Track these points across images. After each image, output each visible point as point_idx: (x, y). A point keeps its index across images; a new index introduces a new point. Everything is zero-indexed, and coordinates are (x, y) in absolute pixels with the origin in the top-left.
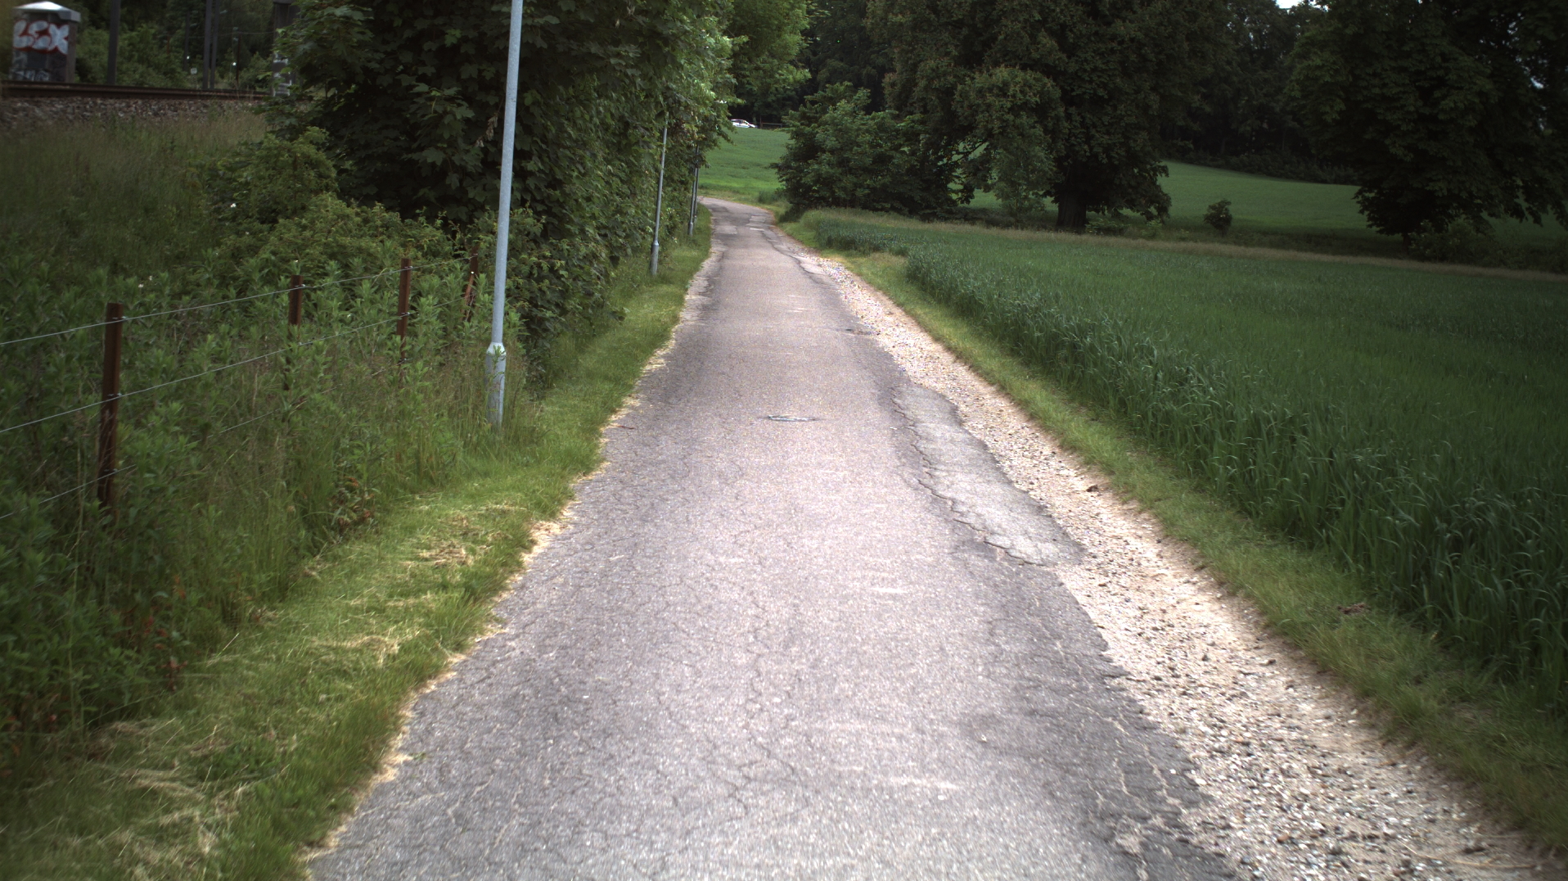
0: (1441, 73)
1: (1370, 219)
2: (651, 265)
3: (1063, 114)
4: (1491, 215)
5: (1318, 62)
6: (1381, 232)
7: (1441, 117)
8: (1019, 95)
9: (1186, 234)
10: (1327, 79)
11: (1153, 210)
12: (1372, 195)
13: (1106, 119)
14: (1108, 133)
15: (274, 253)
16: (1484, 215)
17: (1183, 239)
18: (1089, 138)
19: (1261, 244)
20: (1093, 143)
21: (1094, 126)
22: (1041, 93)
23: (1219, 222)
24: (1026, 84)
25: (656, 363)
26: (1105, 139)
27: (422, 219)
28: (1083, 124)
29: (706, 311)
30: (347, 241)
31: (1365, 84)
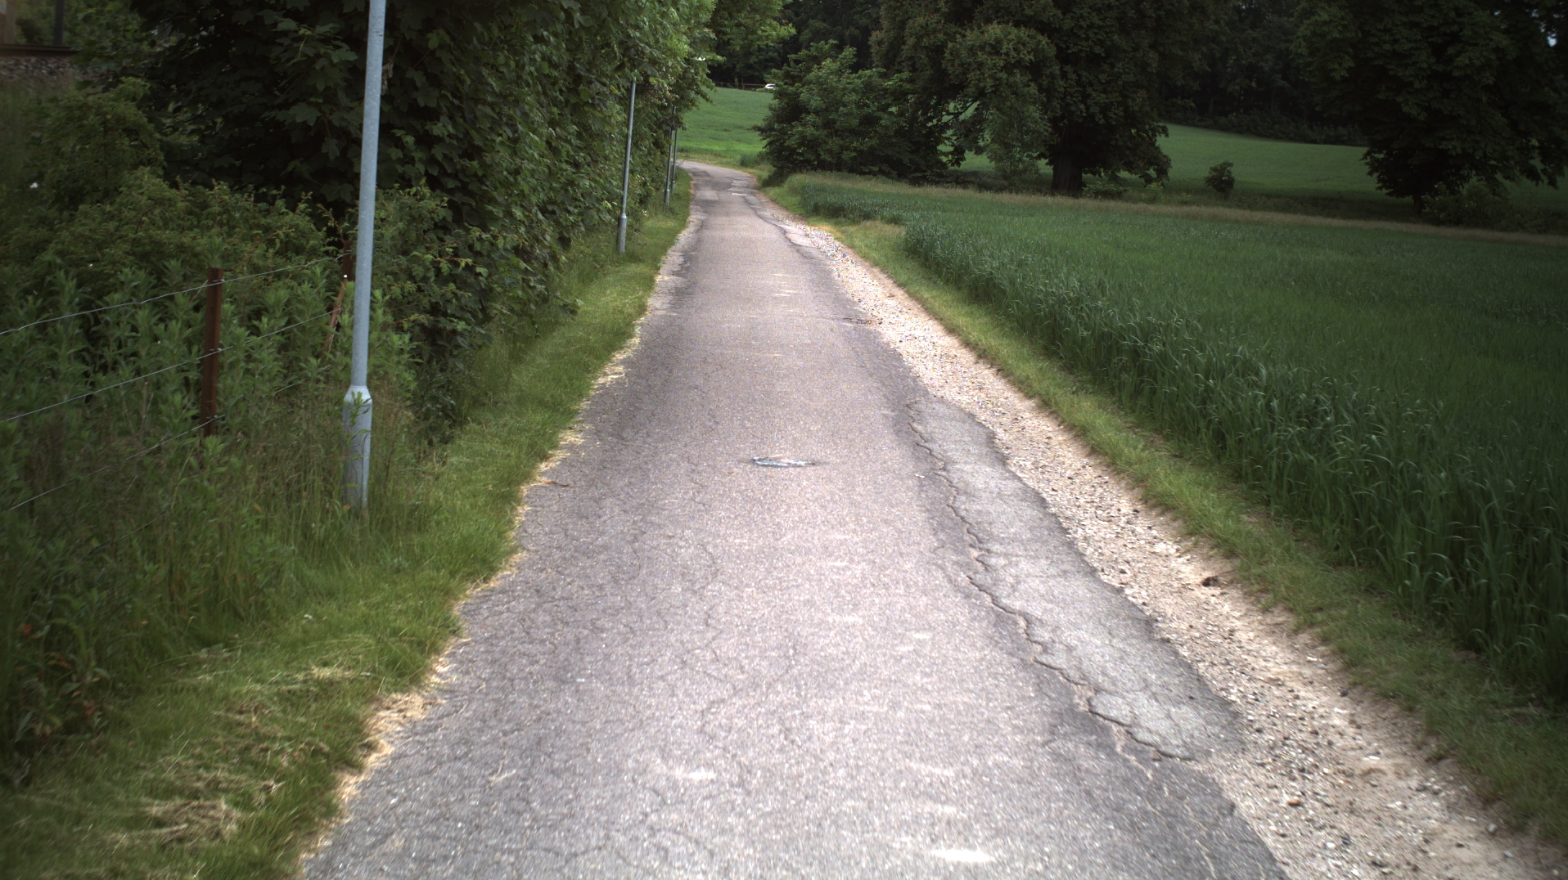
0: (1455, 28)
1: (1380, 180)
2: (618, 240)
3: (1058, 72)
4: (1507, 178)
5: (1325, 17)
6: (1390, 194)
7: (1456, 73)
8: (1013, 53)
9: (1188, 197)
10: (1336, 35)
11: (1152, 172)
12: (1381, 156)
13: (1103, 77)
14: (1105, 92)
15: (60, 253)
16: (1499, 176)
17: (1185, 203)
18: (1085, 97)
19: (1265, 208)
20: (1089, 102)
21: (1091, 84)
22: (1035, 51)
23: (1221, 185)
24: (1020, 41)
25: (612, 374)
26: (1102, 98)
27: (280, 203)
28: (1079, 83)
29: (681, 295)
30: (166, 236)
31: (1375, 40)
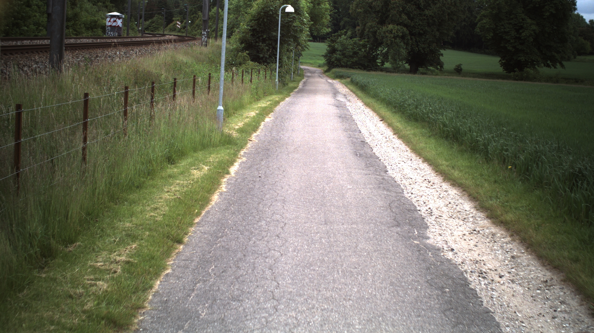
0: (522, 24)
1: (503, 69)
2: (291, 77)
3: (409, 38)
4: (539, 67)
5: (485, 21)
6: (507, 73)
7: (522, 38)
8: (396, 33)
9: (447, 74)
10: (488, 26)
11: (439, 67)
12: (504, 61)
13: (423, 40)
14: (424, 44)
16: (536, 66)
17: (445, 76)
18: (418, 46)
19: (470, 77)
21: (419, 42)
22: (402, 32)
23: (458, 71)
24: (398, 29)
26: (423, 46)
28: (416, 41)
31: (499, 28)
